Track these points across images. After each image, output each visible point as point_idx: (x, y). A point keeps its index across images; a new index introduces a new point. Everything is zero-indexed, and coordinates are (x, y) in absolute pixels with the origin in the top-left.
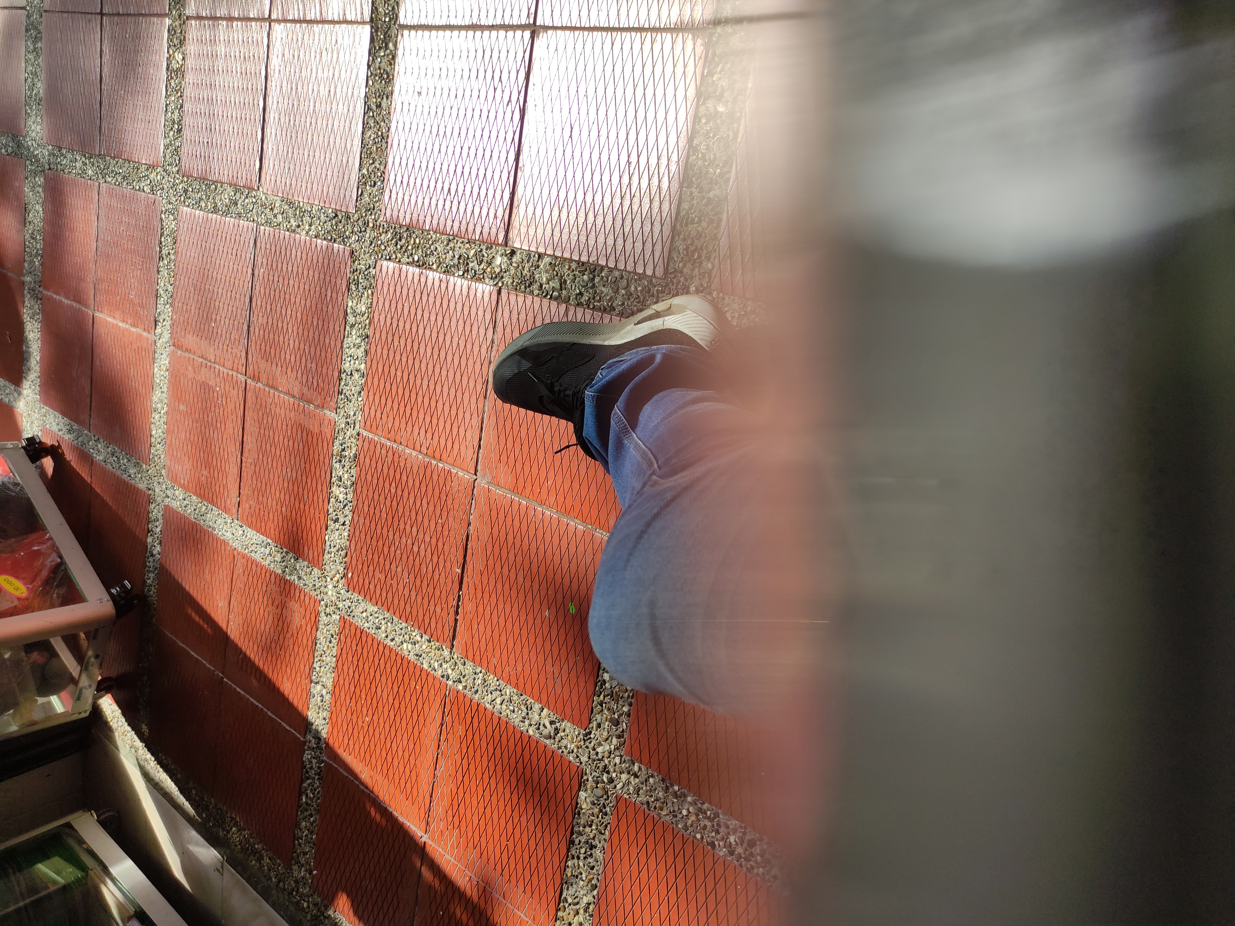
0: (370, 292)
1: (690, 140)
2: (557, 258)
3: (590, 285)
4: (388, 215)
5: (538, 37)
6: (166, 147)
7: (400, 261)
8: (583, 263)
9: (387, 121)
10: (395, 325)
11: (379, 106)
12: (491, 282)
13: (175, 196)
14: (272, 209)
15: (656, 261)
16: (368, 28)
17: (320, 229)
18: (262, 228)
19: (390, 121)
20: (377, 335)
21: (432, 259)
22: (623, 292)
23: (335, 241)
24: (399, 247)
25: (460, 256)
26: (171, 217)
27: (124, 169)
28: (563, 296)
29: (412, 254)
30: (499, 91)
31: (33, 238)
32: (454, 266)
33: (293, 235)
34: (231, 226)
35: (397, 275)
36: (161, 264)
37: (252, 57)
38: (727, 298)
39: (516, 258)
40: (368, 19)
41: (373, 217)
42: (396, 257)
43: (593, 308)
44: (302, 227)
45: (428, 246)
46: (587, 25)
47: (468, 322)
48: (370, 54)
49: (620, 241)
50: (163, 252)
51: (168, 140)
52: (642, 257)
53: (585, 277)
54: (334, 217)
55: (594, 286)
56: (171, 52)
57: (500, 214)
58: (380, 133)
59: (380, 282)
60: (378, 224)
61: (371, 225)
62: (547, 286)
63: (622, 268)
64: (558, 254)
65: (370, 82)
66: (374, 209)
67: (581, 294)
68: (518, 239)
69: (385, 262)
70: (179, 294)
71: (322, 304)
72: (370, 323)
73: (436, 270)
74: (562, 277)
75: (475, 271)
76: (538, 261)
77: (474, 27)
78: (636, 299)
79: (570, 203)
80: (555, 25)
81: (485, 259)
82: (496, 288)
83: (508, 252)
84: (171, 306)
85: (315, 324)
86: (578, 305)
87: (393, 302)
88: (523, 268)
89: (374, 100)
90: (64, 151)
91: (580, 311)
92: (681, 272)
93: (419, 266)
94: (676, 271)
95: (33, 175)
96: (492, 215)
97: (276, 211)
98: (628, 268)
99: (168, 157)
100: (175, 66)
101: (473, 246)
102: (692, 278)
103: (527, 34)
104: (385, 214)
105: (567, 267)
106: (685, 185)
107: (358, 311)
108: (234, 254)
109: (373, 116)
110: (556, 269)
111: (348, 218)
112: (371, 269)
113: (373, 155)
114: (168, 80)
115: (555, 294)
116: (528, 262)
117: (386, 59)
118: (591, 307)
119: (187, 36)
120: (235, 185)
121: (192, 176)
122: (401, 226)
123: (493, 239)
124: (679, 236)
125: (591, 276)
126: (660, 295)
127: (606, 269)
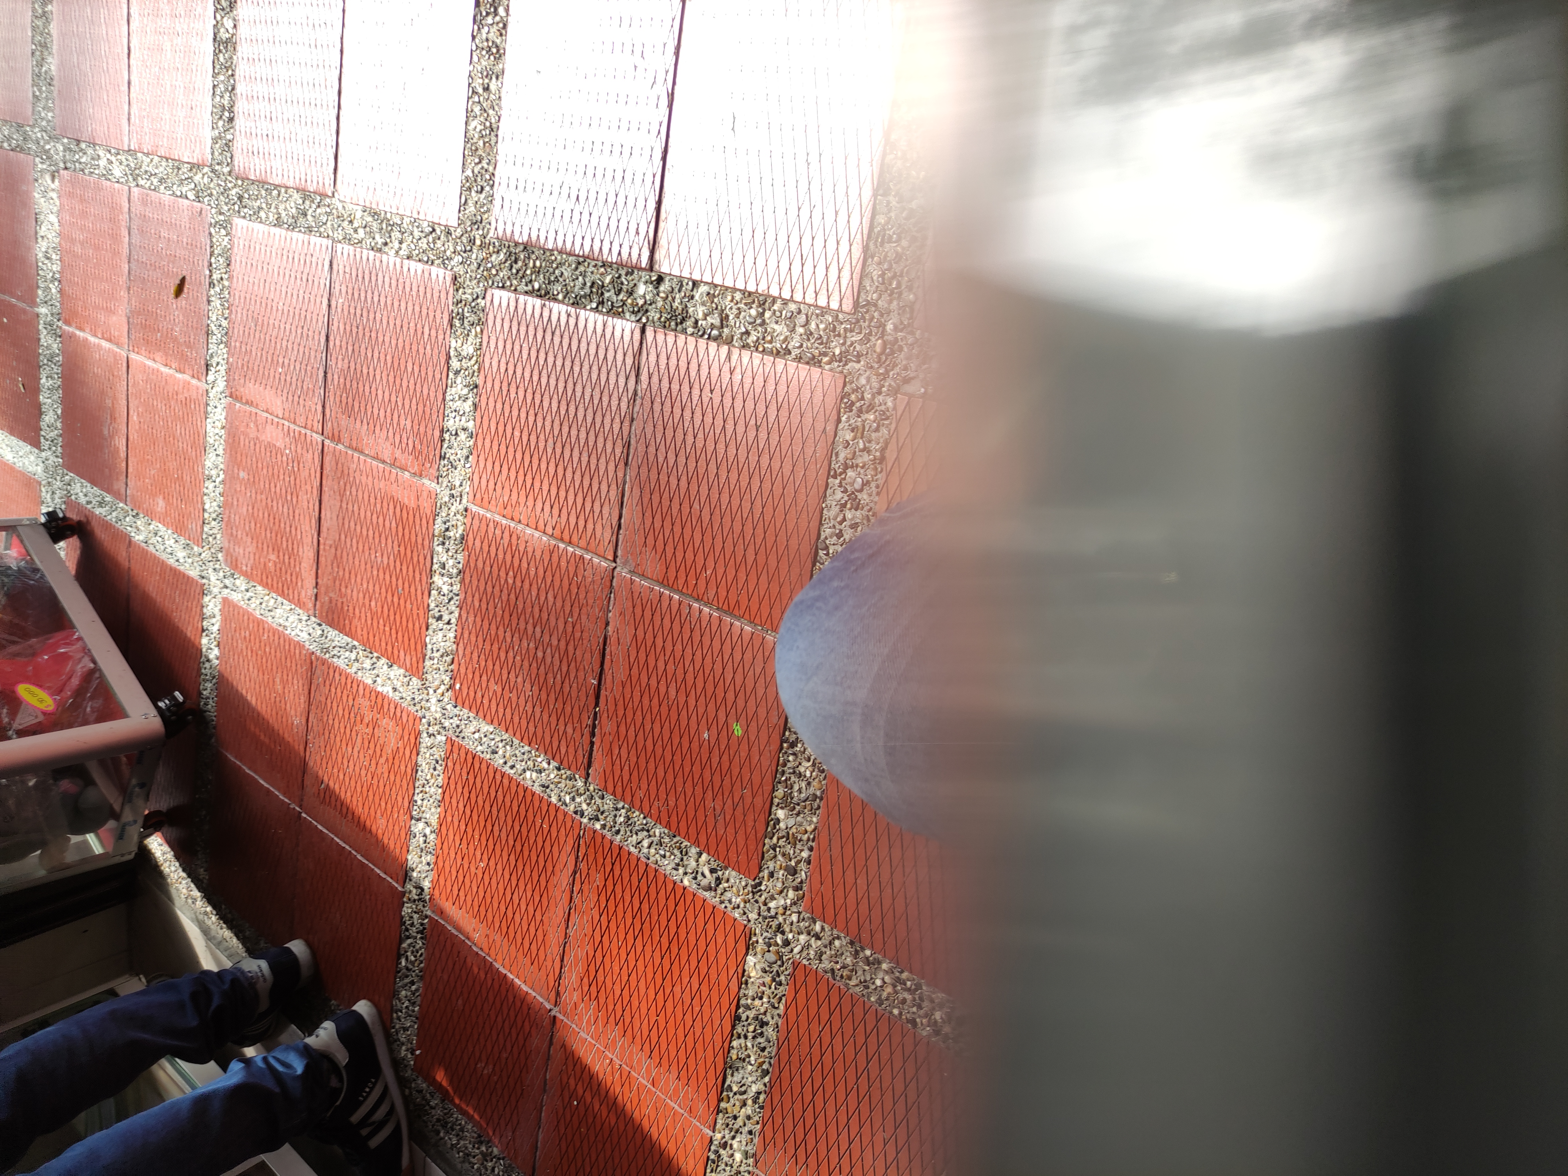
0: (478, 329)
2: (716, 286)
7: (515, 290)
8: (750, 294)
10: (511, 372)
12: (633, 318)
13: (226, 204)
14: (351, 222)
15: (843, 291)
18: (339, 245)
20: (489, 385)
21: (557, 288)
22: (801, 330)
25: (593, 283)
26: (223, 232)
27: (161, 169)
28: (724, 335)
29: (531, 281)
31: (48, 258)
32: (585, 296)
33: (378, 255)
34: (300, 243)
35: (512, 309)
39: (664, 287)
41: (481, 232)
42: (511, 285)
43: (764, 351)
44: (390, 245)
45: (551, 270)
47: (604, 369)
51: (217, 132)
52: (825, 285)
53: (753, 312)
54: (431, 233)
55: (763, 323)
56: (218, 17)
60: (487, 242)
61: (478, 242)
62: (704, 323)
64: (718, 281)
66: (481, 222)
70: (236, 331)
71: (418, 344)
72: (479, 369)
73: (562, 302)
74: (723, 311)
75: (612, 303)
76: (692, 290)
78: (818, 339)
83: (654, 278)
84: (226, 346)
85: (410, 369)
86: (743, 346)
87: (509, 342)
88: (674, 299)
90: (83, 145)
91: (746, 354)
92: (875, 305)
93: (541, 296)
94: (868, 303)
97: (356, 225)
99: (216, 153)
100: (223, 35)
101: (609, 270)
102: (889, 312)
104: (496, 229)
105: (729, 298)
108: (304, 280)
109: (479, 102)
110: (716, 300)
111: (449, 233)
112: (479, 300)
115: (715, 332)
116: (680, 291)
118: (761, 349)
120: (304, 190)
121: (248, 179)
122: (517, 244)
123: (634, 261)
124: (873, 258)
125: (760, 310)
126: (848, 334)
127: (779, 301)
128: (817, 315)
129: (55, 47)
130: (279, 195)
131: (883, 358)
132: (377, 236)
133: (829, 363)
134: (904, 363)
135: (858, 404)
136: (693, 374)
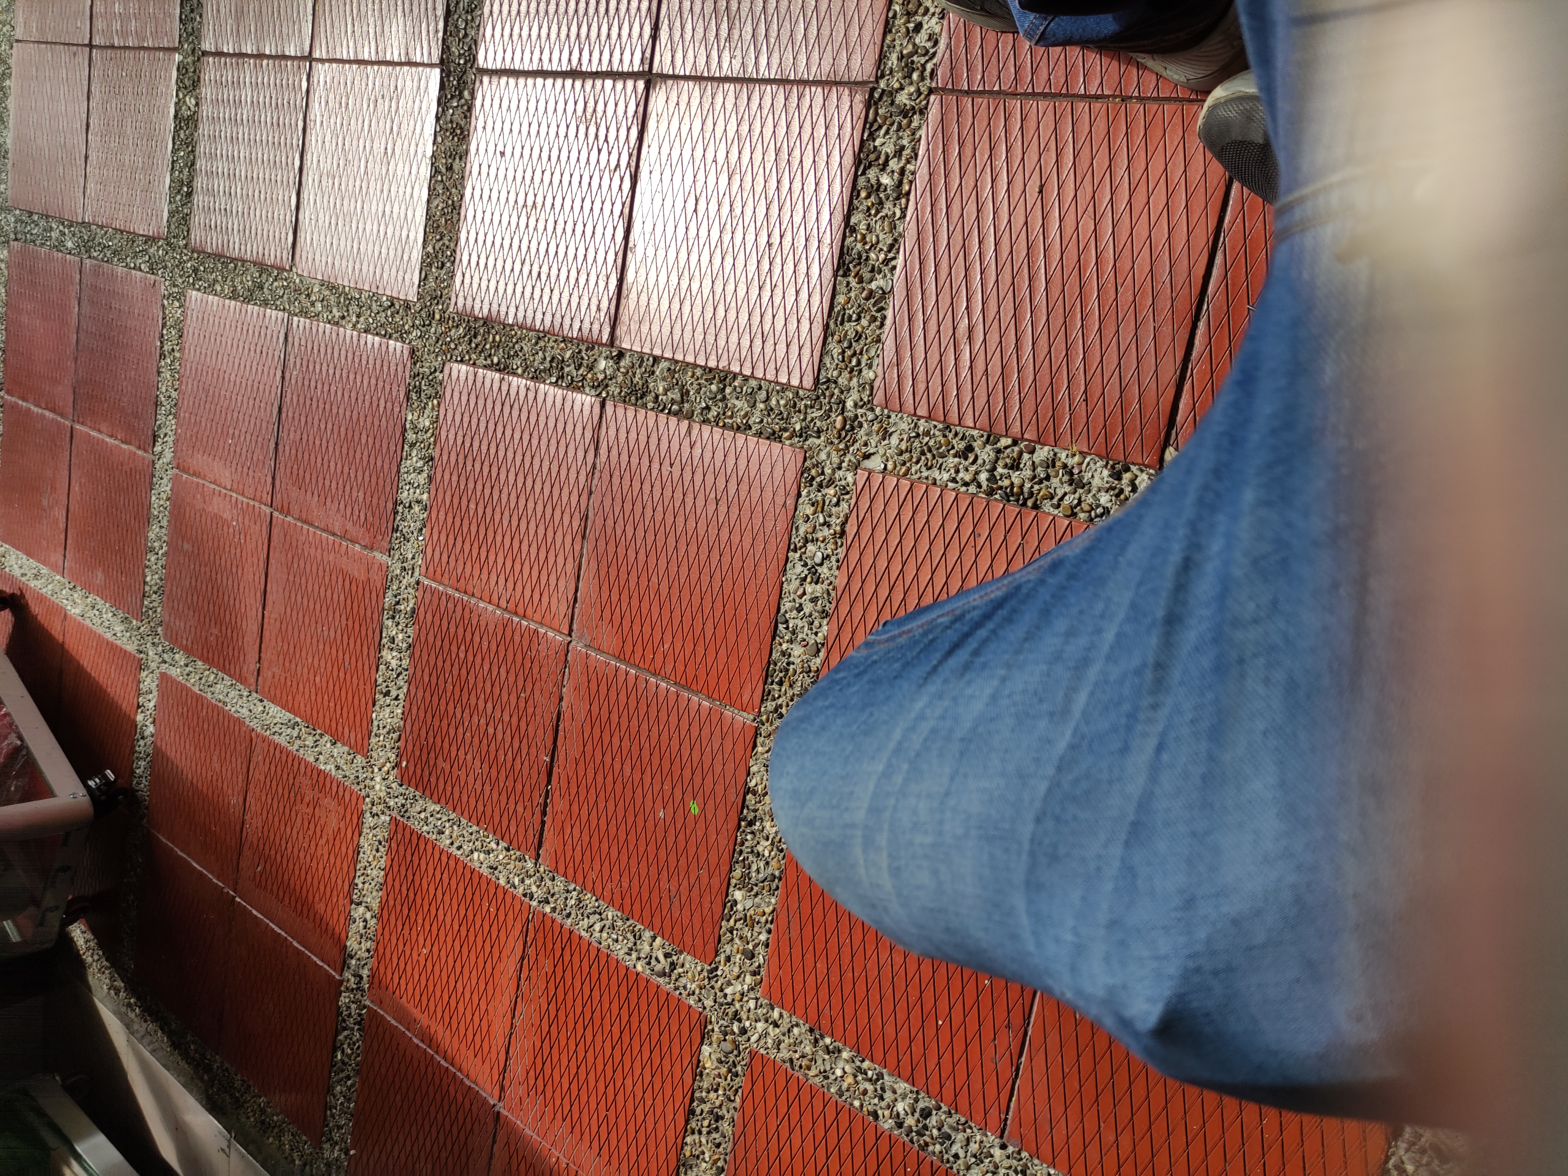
0: (435, 402)
1: (847, 218)
2: (677, 362)
3: (719, 397)
4: (460, 304)
5: (655, 88)
6: (172, 214)
7: (474, 364)
8: (711, 370)
9: (459, 187)
10: (467, 445)
11: (450, 168)
12: (593, 392)
13: (181, 276)
14: (308, 296)
15: (804, 368)
16: (437, 71)
17: (371, 320)
18: (295, 318)
19: (464, 188)
20: (445, 458)
21: (517, 362)
22: (762, 406)
23: (390, 337)
24: (473, 345)
25: (553, 359)
26: (177, 304)
27: (116, 241)
28: (685, 410)
29: (490, 355)
30: (604, 152)
32: (544, 371)
33: (335, 328)
34: (255, 315)
35: (470, 382)
36: (163, 363)
37: (286, 104)
38: (893, 416)
39: (625, 362)
40: (436, 59)
41: (440, 307)
42: (470, 359)
43: (724, 426)
44: (348, 318)
45: (511, 345)
46: (717, 75)
47: (563, 442)
48: (439, 103)
49: (758, 342)
50: (166, 348)
51: (174, 206)
52: (785, 362)
53: (714, 388)
54: (390, 307)
55: (724, 398)
56: (181, 96)
57: (604, 305)
58: (450, 202)
59: (449, 389)
60: (447, 316)
61: (437, 317)
62: (664, 398)
63: (761, 376)
64: (679, 357)
65: (439, 139)
66: (441, 297)
67: (708, 408)
68: (627, 338)
69: (456, 365)
70: (186, 402)
71: (373, 416)
72: (435, 441)
73: (521, 376)
74: (683, 386)
75: (572, 378)
76: (653, 366)
77: (574, 74)
78: (778, 415)
79: (694, 293)
80: (677, 72)
81: (585, 362)
82: (599, 400)
83: (614, 354)
84: (175, 417)
85: (364, 441)
86: (704, 421)
87: (466, 416)
88: (634, 374)
89: (444, 161)
90: (35, 217)
91: (706, 429)
92: (836, 382)
93: (499, 370)
94: (828, 380)
96: (594, 308)
97: (313, 298)
98: (768, 377)
99: (173, 227)
100: (185, 112)
101: (569, 345)
102: (849, 389)
103: (641, 84)
104: (456, 304)
105: (690, 374)
106: (841, 272)
107: (420, 426)
108: (258, 351)
109: (442, 181)
110: (676, 376)
111: (408, 307)
112: (437, 374)
113: (441, 229)
114: (176, 131)
115: (675, 407)
116: (640, 367)
117: (460, 110)
118: (721, 424)
119: (202, 75)
120: (261, 264)
121: (204, 252)
122: (476, 319)
123: (595, 337)
124: (833, 336)
125: (721, 386)
126: (809, 411)
127: (740, 378)
128: (778, 392)
129: (11, 122)
130: (235, 268)
131: (843, 433)
132: (335, 310)
133: (790, 438)
134: (864, 438)
135: (818, 479)
136: (653, 447)
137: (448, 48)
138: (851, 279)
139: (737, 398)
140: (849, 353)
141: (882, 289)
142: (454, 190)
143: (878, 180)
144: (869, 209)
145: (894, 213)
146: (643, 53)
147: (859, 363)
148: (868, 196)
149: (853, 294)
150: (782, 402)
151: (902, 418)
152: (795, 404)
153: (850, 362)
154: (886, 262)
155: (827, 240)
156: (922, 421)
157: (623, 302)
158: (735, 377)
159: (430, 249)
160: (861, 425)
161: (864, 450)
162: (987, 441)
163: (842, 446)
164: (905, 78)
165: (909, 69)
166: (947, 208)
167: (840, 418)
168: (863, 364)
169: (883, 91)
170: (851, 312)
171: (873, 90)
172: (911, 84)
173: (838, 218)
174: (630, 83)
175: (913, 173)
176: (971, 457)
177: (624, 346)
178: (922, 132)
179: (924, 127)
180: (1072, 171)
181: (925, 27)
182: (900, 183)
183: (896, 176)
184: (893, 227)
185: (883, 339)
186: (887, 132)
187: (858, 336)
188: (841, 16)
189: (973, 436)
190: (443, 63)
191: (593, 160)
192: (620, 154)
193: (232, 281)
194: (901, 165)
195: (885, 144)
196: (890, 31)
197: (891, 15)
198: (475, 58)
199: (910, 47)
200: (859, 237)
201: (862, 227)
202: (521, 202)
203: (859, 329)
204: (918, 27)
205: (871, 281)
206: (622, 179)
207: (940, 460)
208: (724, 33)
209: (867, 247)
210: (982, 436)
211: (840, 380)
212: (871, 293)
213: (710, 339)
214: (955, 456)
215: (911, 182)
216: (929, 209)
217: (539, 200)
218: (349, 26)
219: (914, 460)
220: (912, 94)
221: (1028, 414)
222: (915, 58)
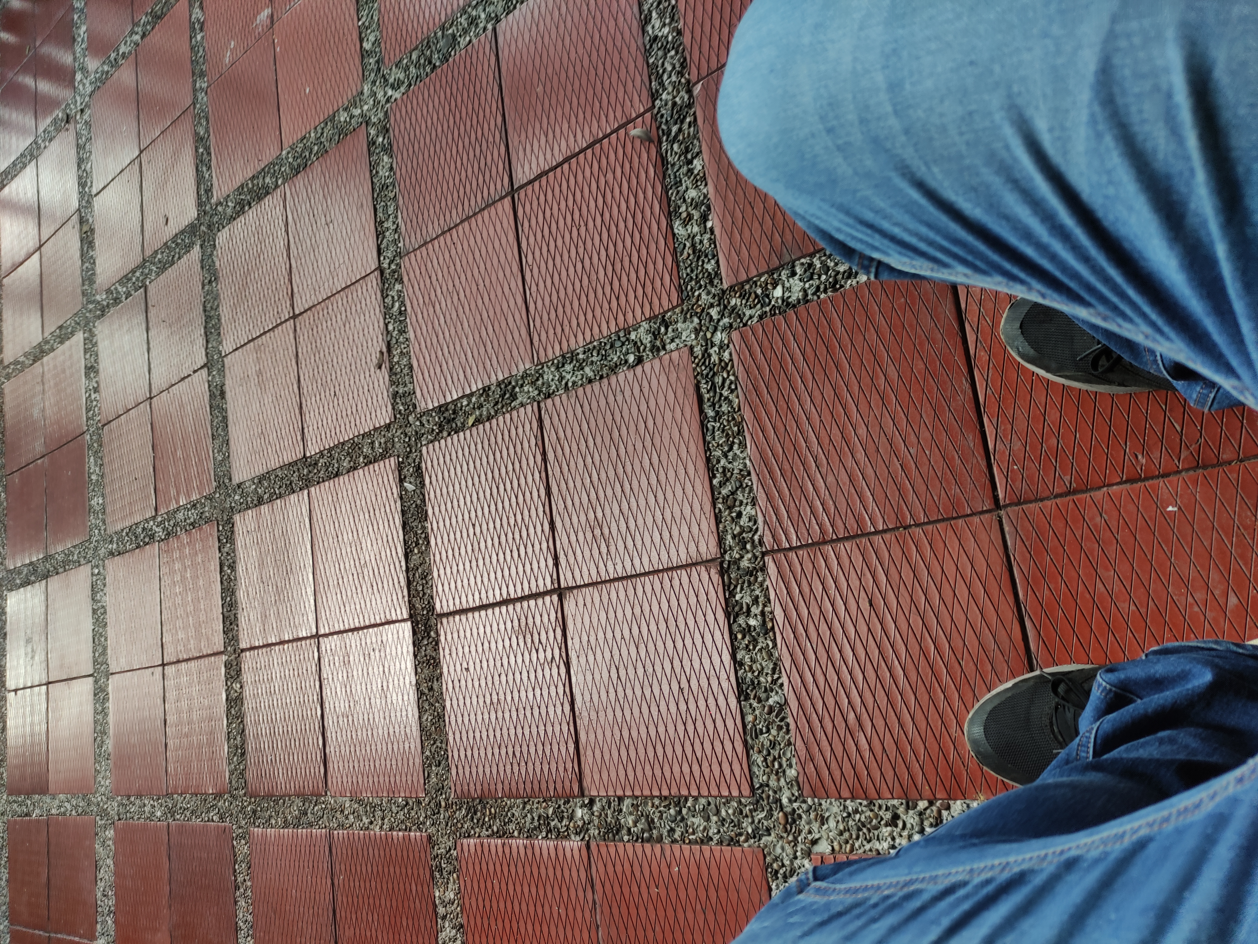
1: (733, 656)
3: (679, 818)
4: (459, 791)
5: (565, 598)
6: (232, 773)
9: (441, 701)
11: (431, 689)
16: (409, 623)
17: (393, 819)
19: (444, 701)
23: (410, 830)
24: (475, 821)
30: (541, 651)
36: (238, 893)
37: (305, 672)
38: (823, 802)
40: (406, 616)
46: (607, 578)
48: (414, 645)
49: (696, 767)
50: (239, 879)
57: (569, 765)
58: (436, 714)
59: (463, 863)
63: (706, 794)
65: (419, 670)
67: (672, 830)
68: (593, 787)
69: (465, 840)
77: (506, 602)
79: (635, 740)
80: (578, 583)
81: (565, 814)
82: (584, 843)
89: (426, 685)
95: (103, 829)
96: (561, 769)
98: (713, 793)
103: (555, 598)
106: (742, 698)
107: (447, 900)
113: (433, 736)
114: (228, 710)
117: (430, 646)
119: (243, 666)
137: (414, 606)
138: (752, 701)
139: (694, 816)
140: (770, 759)
141: (778, 703)
142: (437, 704)
143: (747, 624)
144: (747, 646)
145: (767, 644)
146: (551, 577)
147: (780, 765)
148: (744, 637)
149: (757, 712)
150: (730, 811)
151: (831, 803)
152: (741, 812)
153: (774, 766)
154: (774, 682)
155: (723, 676)
156: (848, 802)
157: (583, 759)
158: (686, 800)
159: (428, 753)
160: (800, 817)
161: (810, 837)
162: (908, 808)
163: (791, 838)
164: (741, 550)
165: (742, 544)
166: (806, 632)
167: (781, 814)
168: (785, 765)
169: (729, 562)
170: (760, 726)
171: (721, 564)
172: (748, 552)
173: (726, 657)
174: (547, 599)
175: (772, 612)
176: (900, 824)
177: (592, 794)
178: (768, 582)
179: (768, 579)
180: (888, 585)
181: (744, 513)
182: (764, 622)
183: (759, 617)
184: (770, 655)
185: (793, 742)
186: (742, 589)
187: (773, 744)
188: (683, 521)
189: (894, 806)
190: (412, 617)
191: (534, 659)
192: (552, 650)
193: (283, 813)
194: (760, 608)
195: (743, 597)
196: (721, 522)
197: (717, 511)
198: (434, 608)
199: (738, 529)
200: (747, 668)
201: (747, 660)
202: (488, 701)
203: (771, 737)
204: (740, 515)
205: (767, 699)
206: (558, 667)
207: (876, 832)
208: (604, 550)
209: (756, 674)
210: (902, 804)
211: (771, 783)
212: (771, 709)
213: (658, 772)
214: (886, 825)
215: (772, 620)
216: (792, 636)
217: (502, 697)
218: (342, 607)
219: (854, 836)
220: (750, 559)
221: (932, 777)
222: (744, 535)
